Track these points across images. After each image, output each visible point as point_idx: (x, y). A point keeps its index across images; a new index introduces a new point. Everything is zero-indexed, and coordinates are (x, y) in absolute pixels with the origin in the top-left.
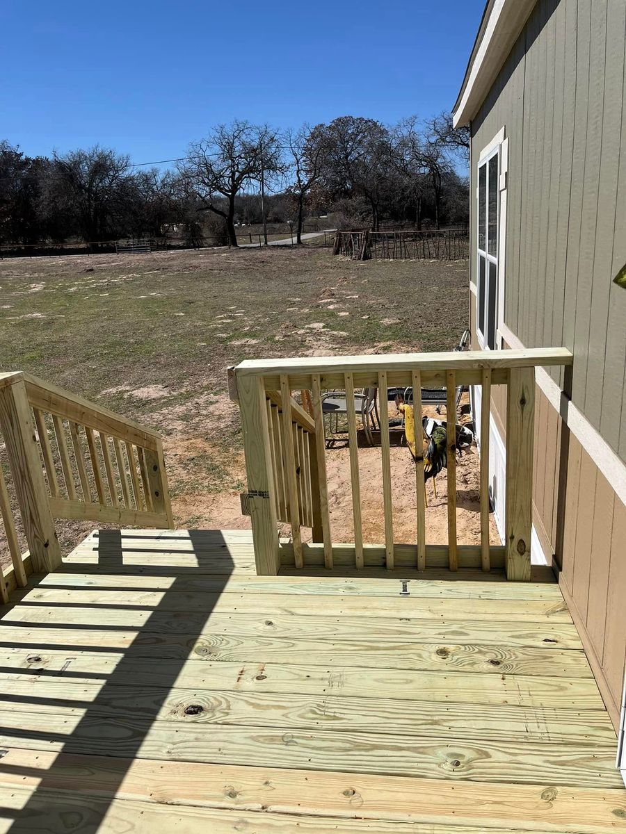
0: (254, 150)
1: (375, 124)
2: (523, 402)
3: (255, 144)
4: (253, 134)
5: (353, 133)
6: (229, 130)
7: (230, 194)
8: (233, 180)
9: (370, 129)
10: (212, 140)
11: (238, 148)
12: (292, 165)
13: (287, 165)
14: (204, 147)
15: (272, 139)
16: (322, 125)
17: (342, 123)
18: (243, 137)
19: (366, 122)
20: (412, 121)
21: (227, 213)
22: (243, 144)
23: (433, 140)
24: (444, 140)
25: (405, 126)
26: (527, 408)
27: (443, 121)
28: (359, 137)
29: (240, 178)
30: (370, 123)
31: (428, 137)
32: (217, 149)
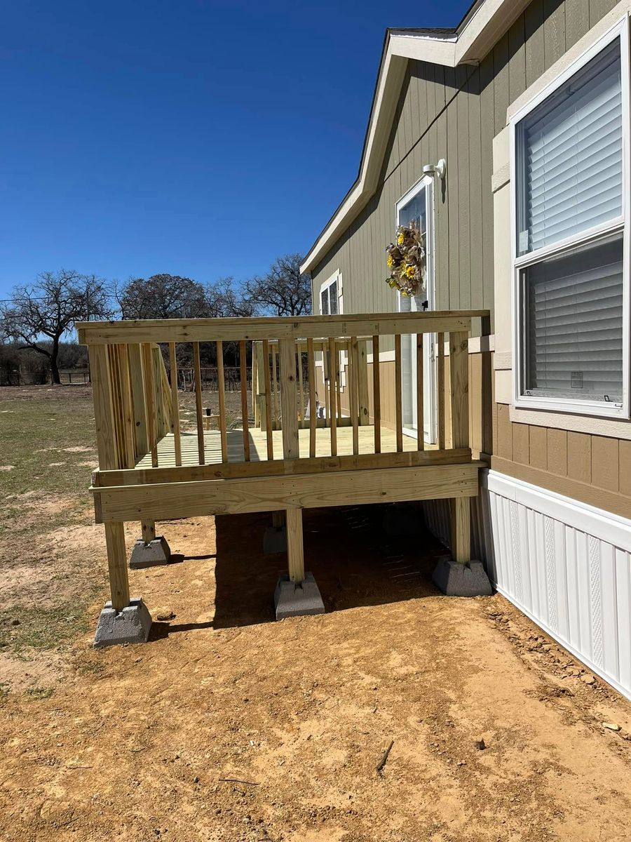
0: (81, 297)
1: (191, 283)
2: (363, 354)
3: (83, 291)
4: (80, 282)
5: (171, 289)
6: (56, 277)
7: (55, 334)
8: (59, 323)
9: (186, 287)
10: (39, 285)
11: (65, 293)
12: (117, 312)
13: (112, 312)
14: (29, 291)
15: (99, 288)
16: (141, 280)
17: (160, 280)
18: (71, 284)
19: (183, 280)
20: (229, 281)
21: (51, 352)
22: (70, 290)
23: (247, 298)
24: (257, 299)
25: (222, 285)
26: (364, 356)
27: (255, 283)
28: (176, 293)
29: (66, 320)
30: (186, 282)
31: (243, 295)
32: (43, 293)
